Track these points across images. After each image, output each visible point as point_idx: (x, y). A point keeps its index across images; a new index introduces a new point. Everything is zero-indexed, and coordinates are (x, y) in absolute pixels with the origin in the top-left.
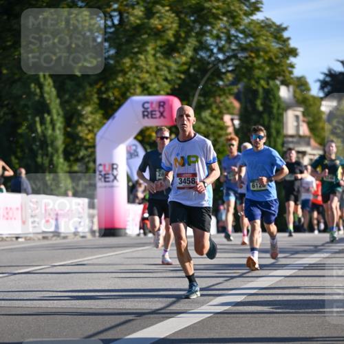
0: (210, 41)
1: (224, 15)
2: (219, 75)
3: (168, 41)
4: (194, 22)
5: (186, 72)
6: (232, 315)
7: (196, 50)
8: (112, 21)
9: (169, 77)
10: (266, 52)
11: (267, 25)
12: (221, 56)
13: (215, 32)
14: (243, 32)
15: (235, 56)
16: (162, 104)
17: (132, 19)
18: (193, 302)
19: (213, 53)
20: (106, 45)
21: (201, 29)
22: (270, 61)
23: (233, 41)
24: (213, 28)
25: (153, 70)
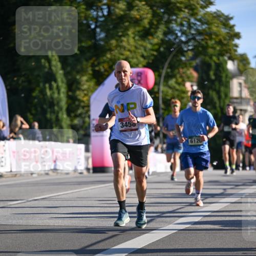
0: (174, 26)
1: (186, 8)
2: (182, 53)
3: (144, 27)
4: (164, 13)
5: (158, 50)
6: (192, 231)
7: (165, 34)
8: (103, 12)
9: (145, 54)
10: (217, 35)
11: (218, 15)
12: (183, 39)
13: (179, 20)
14: (199, 20)
15: (194, 39)
16: (139, 74)
17: (117, 11)
18: (162, 222)
19: (177, 36)
20: (98, 30)
21: (169, 18)
22: (220, 43)
23: (193, 27)
24: (177, 17)
25: (133, 48)
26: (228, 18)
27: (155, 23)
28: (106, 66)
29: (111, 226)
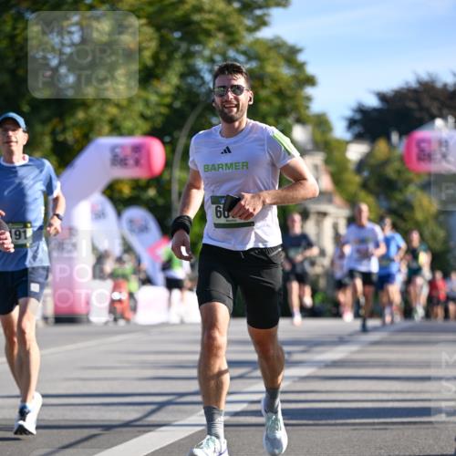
0: (201, 64)
1: (220, 29)
5: (170, 106)
6: (230, 428)
7: (182, 76)
9: (148, 112)
10: (274, 81)
11: (276, 46)
13: (207, 53)
14: (244, 53)
16: (137, 149)
18: (179, 411)
19: (204, 82)
21: (188, 49)
22: (280, 94)
24: (204, 48)
25: (124, 103)
26: (294, 51)
27: (163, 57)
28: (78, 134)
29: (86, 418)
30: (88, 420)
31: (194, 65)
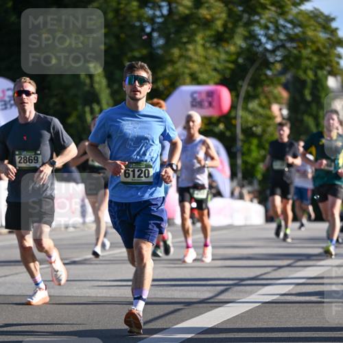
0: (259, 31)
1: (273, 4)
2: (267, 65)
3: (218, 32)
4: (243, 11)
5: (235, 62)
6: (280, 305)
8: (161, 11)
9: (219, 67)
10: (313, 42)
11: (315, 15)
12: (269, 46)
13: (263, 22)
14: (291, 22)
15: (283, 46)
16: (210, 94)
17: (181, 9)
18: (241, 291)
19: (261, 43)
20: (155, 35)
21: (249, 19)
22: (317, 52)
23: (281, 31)
24: (261, 18)
25: (202, 60)
26: (329, 19)
27: (230, 25)
28: (167, 83)
29: (173, 297)
30: (174, 298)
31: (254, 31)
